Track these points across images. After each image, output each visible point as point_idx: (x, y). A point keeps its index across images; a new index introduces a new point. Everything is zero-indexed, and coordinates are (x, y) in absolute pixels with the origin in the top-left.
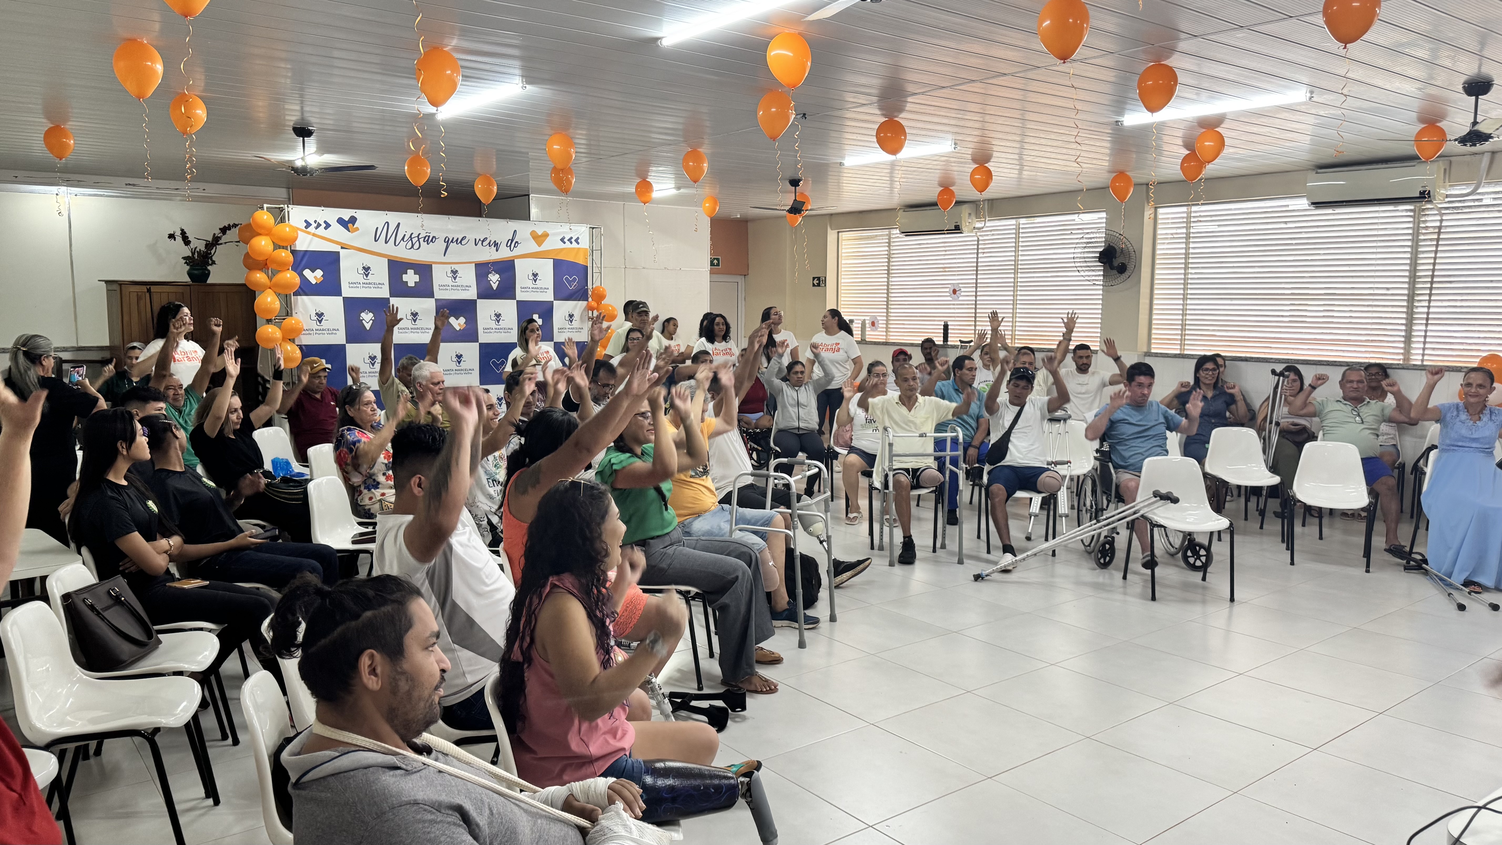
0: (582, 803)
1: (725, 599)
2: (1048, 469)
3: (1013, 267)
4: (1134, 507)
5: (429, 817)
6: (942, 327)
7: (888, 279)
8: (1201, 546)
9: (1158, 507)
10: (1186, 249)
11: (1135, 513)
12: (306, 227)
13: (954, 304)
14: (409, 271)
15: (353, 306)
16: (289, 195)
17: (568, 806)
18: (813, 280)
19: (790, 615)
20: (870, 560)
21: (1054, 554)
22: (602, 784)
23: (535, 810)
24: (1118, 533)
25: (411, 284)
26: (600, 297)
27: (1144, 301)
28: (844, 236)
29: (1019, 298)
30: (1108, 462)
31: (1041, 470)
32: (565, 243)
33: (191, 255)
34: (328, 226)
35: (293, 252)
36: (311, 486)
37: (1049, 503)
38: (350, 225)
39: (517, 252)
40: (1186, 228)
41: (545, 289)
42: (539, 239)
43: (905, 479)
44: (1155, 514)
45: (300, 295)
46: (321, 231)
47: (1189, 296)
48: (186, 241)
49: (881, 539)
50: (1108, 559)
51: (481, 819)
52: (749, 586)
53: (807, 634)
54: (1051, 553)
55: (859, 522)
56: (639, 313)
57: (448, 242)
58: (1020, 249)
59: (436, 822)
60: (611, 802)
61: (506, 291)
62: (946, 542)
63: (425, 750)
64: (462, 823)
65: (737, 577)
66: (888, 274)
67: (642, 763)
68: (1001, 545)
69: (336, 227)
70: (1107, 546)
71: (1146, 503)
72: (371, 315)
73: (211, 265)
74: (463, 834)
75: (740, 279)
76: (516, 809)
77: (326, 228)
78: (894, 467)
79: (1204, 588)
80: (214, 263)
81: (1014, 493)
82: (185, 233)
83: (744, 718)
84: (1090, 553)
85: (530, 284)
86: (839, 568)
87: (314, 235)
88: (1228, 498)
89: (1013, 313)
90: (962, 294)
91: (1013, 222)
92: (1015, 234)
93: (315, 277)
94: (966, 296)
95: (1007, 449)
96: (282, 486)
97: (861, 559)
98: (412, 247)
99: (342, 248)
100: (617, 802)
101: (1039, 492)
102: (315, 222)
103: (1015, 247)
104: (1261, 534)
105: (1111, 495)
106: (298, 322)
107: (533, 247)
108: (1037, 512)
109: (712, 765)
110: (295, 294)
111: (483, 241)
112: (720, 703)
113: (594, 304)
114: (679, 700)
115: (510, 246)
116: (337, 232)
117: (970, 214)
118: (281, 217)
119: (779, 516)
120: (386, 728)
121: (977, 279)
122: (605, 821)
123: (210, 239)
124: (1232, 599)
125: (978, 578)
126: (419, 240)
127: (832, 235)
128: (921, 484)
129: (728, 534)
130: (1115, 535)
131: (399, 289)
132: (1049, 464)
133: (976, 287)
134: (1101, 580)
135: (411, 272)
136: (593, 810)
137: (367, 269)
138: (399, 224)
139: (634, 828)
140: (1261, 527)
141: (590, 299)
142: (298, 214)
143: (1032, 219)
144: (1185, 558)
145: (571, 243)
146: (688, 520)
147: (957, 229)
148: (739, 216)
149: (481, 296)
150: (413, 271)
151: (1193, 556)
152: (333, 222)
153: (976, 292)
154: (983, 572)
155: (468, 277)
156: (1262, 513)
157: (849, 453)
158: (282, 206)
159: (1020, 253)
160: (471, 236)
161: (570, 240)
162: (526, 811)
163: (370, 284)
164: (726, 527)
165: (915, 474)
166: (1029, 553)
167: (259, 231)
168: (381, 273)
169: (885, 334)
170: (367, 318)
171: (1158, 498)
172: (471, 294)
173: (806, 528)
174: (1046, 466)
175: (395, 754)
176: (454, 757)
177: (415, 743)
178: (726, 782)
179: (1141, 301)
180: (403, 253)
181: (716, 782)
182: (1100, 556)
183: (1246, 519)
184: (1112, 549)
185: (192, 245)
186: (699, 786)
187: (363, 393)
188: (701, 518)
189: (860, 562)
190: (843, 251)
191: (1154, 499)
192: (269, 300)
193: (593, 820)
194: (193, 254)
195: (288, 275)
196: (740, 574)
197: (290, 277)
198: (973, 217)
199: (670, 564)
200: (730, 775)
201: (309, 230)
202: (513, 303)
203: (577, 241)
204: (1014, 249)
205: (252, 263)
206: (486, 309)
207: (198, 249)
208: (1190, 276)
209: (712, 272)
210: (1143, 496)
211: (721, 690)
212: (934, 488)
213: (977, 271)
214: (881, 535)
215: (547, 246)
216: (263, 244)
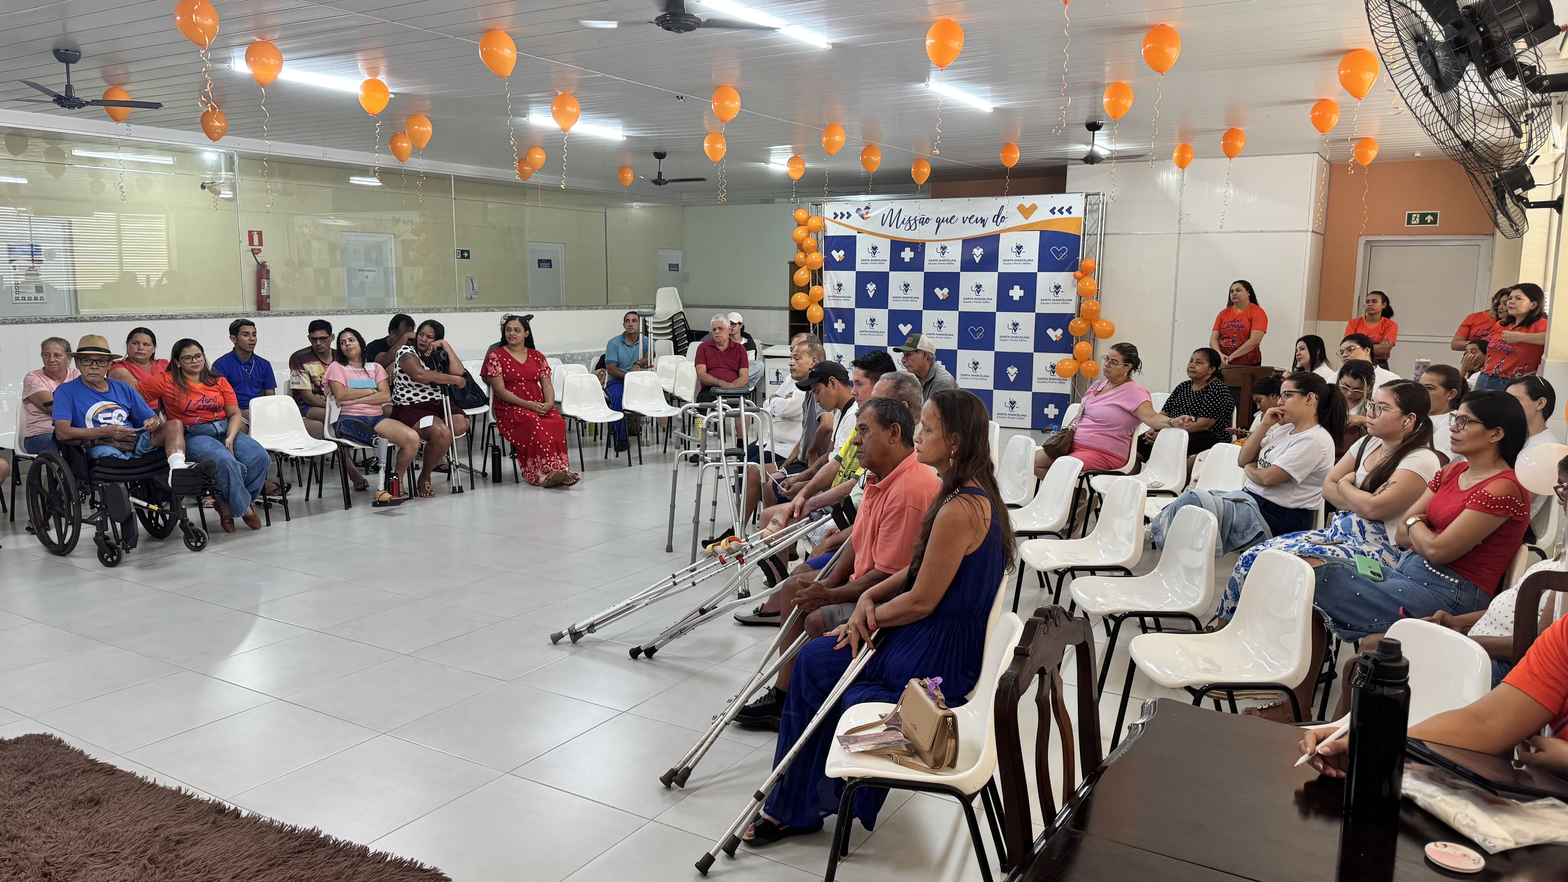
14: (906, 249)
15: (863, 279)
25: (907, 260)
32: (1054, 213)
34: (849, 215)
35: (825, 238)
38: (865, 214)
39: (1002, 226)
41: (1028, 261)
42: (1027, 212)
45: (828, 270)
46: (844, 220)
57: (939, 222)
61: (989, 263)
69: (855, 216)
72: (874, 286)
77: (848, 218)
85: (1013, 256)
87: (840, 223)
93: (839, 256)
98: (910, 228)
99: (858, 232)
102: (841, 211)
107: (1021, 220)
111: (970, 219)
115: (997, 221)
116: (856, 220)
118: (817, 212)
126: (915, 222)
131: (897, 264)
135: (908, 249)
137: (875, 248)
138: (901, 209)
141: (1079, 271)
142: (830, 209)
145: (1062, 213)
149: (964, 269)
150: (910, 249)
152: (853, 211)
155: (955, 252)
160: (960, 215)
161: (1061, 210)
163: (876, 260)
168: (885, 252)
170: (871, 288)
172: (956, 268)
180: (903, 234)
192: (802, 273)
195: (814, 256)
197: (822, 256)
201: (836, 220)
202: (995, 274)
203: (1069, 210)
206: (968, 280)
215: (1035, 218)
216: (799, 232)
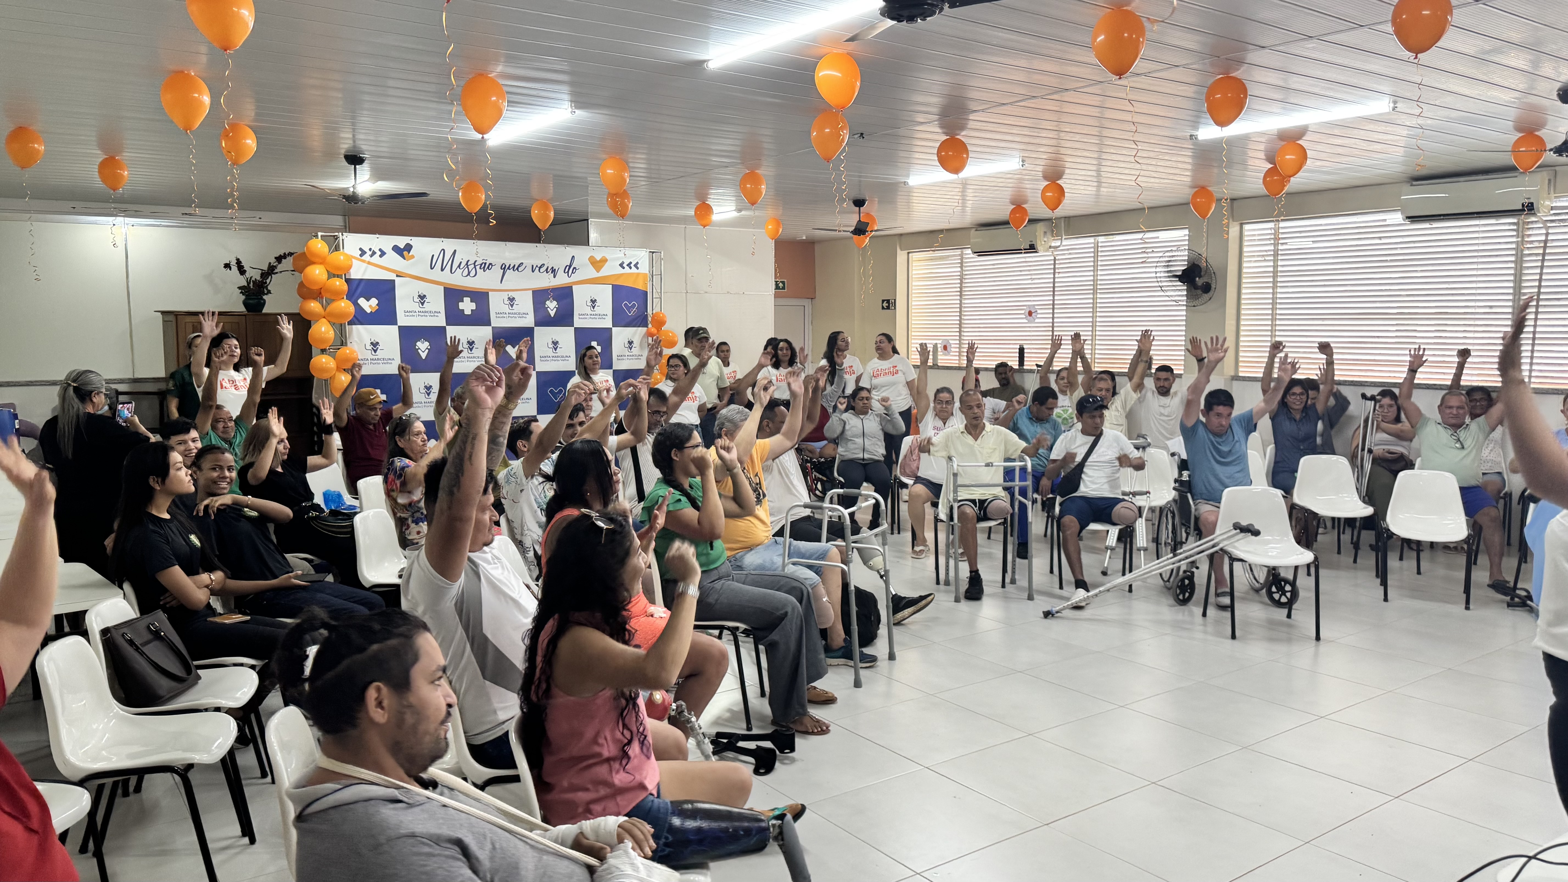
0: (592, 841)
1: (774, 636)
2: (1124, 500)
3: (1092, 287)
4: (1212, 540)
5: (426, 849)
6: (1018, 351)
7: (961, 301)
8: (1287, 581)
9: (1238, 540)
10: (1274, 267)
11: (1213, 546)
12: (361, 255)
13: (1030, 327)
14: (465, 299)
15: (409, 335)
16: (345, 223)
17: (578, 844)
18: (883, 302)
19: (846, 653)
20: (932, 596)
21: (1130, 590)
22: (611, 822)
23: (542, 846)
24: (1197, 568)
25: (468, 312)
26: (660, 323)
27: (1230, 323)
28: (914, 256)
29: (1098, 319)
30: (1186, 493)
31: (1116, 501)
32: (624, 268)
33: (246, 284)
34: (383, 253)
35: (348, 281)
36: (357, 519)
37: (1127, 536)
38: (405, 253)
39: (575, 278)
40: (1274, 244)
41: (602, 316)
42: (598, 264)
43: (970, 510)
44: (1235, 547)
45: (355, 324)
46: (376, 259)
47: (1278, 317)
48: (242, 271)
49: (947, 573)
50: (1187, 595)
51: (481, 854)
52: (799, 623)
53: (862, 673)
54: (1127, 588)
55: (926, 556)
56: (699, 339)
57: (504, 268)
58: (1099, 268)
59: (433, 855)
60: (621, 840)
61: (564, 318)
62: (1017, 577)
63: (431, 784)
64: (461, 857)
65: (786, 614)
66: (961, 296)
67: (669, 803)
68: (1073, 580)
69: (391, 255)
70: (1187, 582)
71: (1225, 536)
72: (427, 344)
73: (266, 294)
74: (461, 867)
75: (807, 303)
76: (520, 844)
77: (381, 256)
78: (959, 498)
79: (1290, 626)
80: (269, 292)
81: (1088, 525)
82: (241, 262)
83: (793, 760)
84: (1169, 589)
85: (588, 310)
86: (899, 604)
87: (369, 263)
88: (1321, 530)
89: (1092, 336)
90: (1039, 316)
91: (1092, 240)
92: (1094, 252)
93: (370, 306)
94: (1043, 317)
95: (1079, 479)
96: (331, 519)
97: (923, 594)
98: (469, 274)
99: (397, 276)
100: (626, 841)
101: (1114, 524)
102: (370, 249)
103: (1094, 266)
104: (1355, 569)
105: (1189, 527)
106: (353, 352)
107: (592, 273)
108: (1114, 545)
109: (745, 807)
110: (350, 323)
111: (540, 268)
112: (768, 744)
113: (654, 330)
114: (725, 741)
115: (568, 272)
116: (393, 260)
117: (1045, 233)
118: (335, 245)
119: (835, 550)
120: (389, 761)
121: (1054, 300)
122: (612, 860)
123: (265, 268)
124: (1318, 638)
125: (1047, 614)
126: (475, 267)
127: (901, 256)
128: (989, 515)
129: (780, 568)
130: (1194, 570)
131: (455, 317)
132: (1124, 494)
133: (1053, 309)
134: (1180, 617)
135: (467, 300)
136: (602, 849)
137: (422, 297)
138: (455, 251)
139: (641, 867)
140: (1355, 561)
141: (650, 326)
142: (352, 242)
143: (1111, 237)
144: (1270, 594)
145: (630, 268)
146: (740, 554)
147: (1032, 248)
148: (804, 238)
149: (538, 323)
150: (469, 299)
151: (1278, 592)
152: (388, 250)
153: (1053, 313)
154: (1054, 609)
155: (525, 304)
156: (1356, 546)
157: (914, 483)
158: (337, 234)
159: (1099, 273)
160: (528, 262)
161: (629, 265)
162: (532, 847)
163: (426, 312)
164: (778, 561)
165: (982, 504)
166: (1101, 589)
167: (313, 259)
168: (437, 302)
169: (957, 358)
170: (423, 347)
171: (1238, 531)
172: (529, 321)
173: (865, 562)
174: (1121, 497)
175: (398, 788)
176: (459, 791)
177: (422, 778)
178: (756, 825)
179: (1227, 322)
180: (459, 280)
181: (746, 824)
182: (1178, 591)
183: (1339, 552)
184: (1192, 586)
185: (248, 275)
186: (727, 829)
187: (413, 423)
188: (753, 552)
189: (922, 598)
190: (914, 272)
191: (1234, 532)
192: (323, 329)
193: (602, 858)
194: (249, 283)
195: (343, 305)
196: (789, 610)
197: (345, 306)
198: (1049, 235)
199: (717, 600)
200: (763, 818)
201: (363, 258)
202: (571, 330)
203: (636, 266)
204: (1092, 269)
205: (307, 292)
206: (543, 336)
207: (253, 279)
208: (1279, 296)
209: (776, 296)
210: (1223, 528)
211: (769, 731)
212: (1003, 520)
213: (1054, 291)
214: (947, 570)
215: (605, 271)
216: (317, 273)
